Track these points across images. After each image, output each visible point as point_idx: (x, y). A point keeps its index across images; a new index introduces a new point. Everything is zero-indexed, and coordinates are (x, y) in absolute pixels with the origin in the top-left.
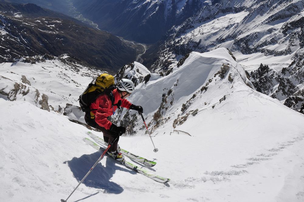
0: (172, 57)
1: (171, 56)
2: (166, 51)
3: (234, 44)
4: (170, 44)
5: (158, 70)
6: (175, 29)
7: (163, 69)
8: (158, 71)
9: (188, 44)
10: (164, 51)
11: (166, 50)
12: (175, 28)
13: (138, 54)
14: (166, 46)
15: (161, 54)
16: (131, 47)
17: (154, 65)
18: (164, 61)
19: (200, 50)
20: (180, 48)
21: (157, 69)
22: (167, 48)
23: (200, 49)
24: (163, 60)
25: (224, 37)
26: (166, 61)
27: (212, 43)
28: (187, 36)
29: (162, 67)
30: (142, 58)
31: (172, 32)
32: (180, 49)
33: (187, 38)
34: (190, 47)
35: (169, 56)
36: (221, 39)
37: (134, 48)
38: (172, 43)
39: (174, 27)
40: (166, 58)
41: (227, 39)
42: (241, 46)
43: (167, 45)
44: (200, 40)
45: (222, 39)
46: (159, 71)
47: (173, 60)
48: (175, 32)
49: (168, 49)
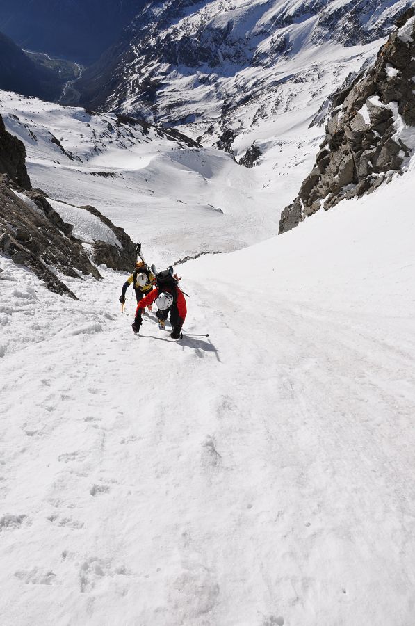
0: (160, 71)
1: (158, 68)
2: (139, 62)
3: (320, 24)
4: (147, 46)
5: (129, 101)
6: (152, 13)
7: (143, 98)
8: (129, 104)
9: (199, 35)
10: (133, 63)
11: (137, 60)
12: (153, 10)
13: (64, 81)
14: (135, 52)
15: (128, 70)
16: (42, 64)
17: (114, 95)
18: (141, 81)
19: (232, 47)
20: (177, 48)
21: (125, 100)
22: (140, 56)
23: (233, 44)
24: (137, 81)
25: (291, 12)
26: (146, 82)
27: (261, 29)
28: (189, 22)
29: (137, 94)
30: (74, 88)
31: (147, 18)
32: (180, 50)
33: (191, 27)
34: (206, 42)
35: (150, 69)
36: (285, 18)
37: (50, 67)
38: (152, 44)
39: (148, 6)
40: (144, 74)
41: (298, 16)
42: (339, 29)
43: (140, 49)
44: (230, 23)
45: (286, 15)
46: (132, 104)
47: (163, 79)
48: (154, 19)
49: (143, 57)
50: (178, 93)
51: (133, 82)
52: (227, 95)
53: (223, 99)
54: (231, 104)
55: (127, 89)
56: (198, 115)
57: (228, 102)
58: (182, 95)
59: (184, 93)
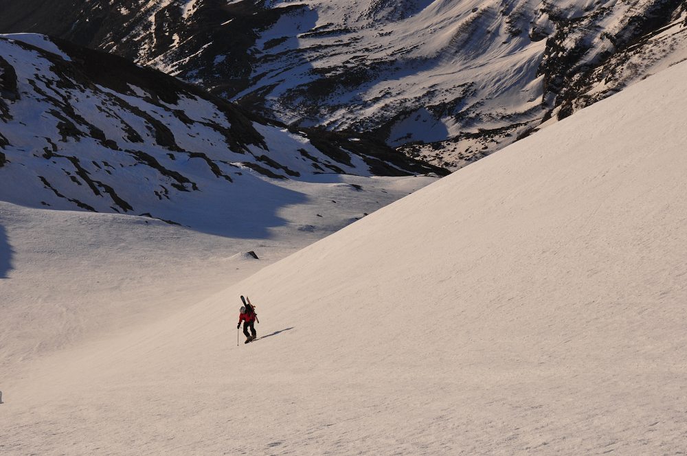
50: (345, 38)
51: (160, 16)
52: (558, 17)
53: (537, 37)
54: (583, 47)
55: (138, 44)
56: (444, 110)
57: (569, 44)
58: (359, 46)
59: (370, 37)
